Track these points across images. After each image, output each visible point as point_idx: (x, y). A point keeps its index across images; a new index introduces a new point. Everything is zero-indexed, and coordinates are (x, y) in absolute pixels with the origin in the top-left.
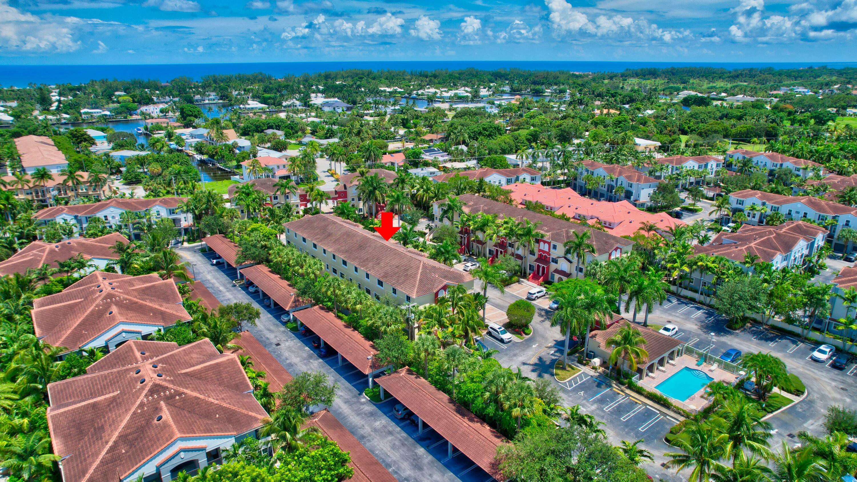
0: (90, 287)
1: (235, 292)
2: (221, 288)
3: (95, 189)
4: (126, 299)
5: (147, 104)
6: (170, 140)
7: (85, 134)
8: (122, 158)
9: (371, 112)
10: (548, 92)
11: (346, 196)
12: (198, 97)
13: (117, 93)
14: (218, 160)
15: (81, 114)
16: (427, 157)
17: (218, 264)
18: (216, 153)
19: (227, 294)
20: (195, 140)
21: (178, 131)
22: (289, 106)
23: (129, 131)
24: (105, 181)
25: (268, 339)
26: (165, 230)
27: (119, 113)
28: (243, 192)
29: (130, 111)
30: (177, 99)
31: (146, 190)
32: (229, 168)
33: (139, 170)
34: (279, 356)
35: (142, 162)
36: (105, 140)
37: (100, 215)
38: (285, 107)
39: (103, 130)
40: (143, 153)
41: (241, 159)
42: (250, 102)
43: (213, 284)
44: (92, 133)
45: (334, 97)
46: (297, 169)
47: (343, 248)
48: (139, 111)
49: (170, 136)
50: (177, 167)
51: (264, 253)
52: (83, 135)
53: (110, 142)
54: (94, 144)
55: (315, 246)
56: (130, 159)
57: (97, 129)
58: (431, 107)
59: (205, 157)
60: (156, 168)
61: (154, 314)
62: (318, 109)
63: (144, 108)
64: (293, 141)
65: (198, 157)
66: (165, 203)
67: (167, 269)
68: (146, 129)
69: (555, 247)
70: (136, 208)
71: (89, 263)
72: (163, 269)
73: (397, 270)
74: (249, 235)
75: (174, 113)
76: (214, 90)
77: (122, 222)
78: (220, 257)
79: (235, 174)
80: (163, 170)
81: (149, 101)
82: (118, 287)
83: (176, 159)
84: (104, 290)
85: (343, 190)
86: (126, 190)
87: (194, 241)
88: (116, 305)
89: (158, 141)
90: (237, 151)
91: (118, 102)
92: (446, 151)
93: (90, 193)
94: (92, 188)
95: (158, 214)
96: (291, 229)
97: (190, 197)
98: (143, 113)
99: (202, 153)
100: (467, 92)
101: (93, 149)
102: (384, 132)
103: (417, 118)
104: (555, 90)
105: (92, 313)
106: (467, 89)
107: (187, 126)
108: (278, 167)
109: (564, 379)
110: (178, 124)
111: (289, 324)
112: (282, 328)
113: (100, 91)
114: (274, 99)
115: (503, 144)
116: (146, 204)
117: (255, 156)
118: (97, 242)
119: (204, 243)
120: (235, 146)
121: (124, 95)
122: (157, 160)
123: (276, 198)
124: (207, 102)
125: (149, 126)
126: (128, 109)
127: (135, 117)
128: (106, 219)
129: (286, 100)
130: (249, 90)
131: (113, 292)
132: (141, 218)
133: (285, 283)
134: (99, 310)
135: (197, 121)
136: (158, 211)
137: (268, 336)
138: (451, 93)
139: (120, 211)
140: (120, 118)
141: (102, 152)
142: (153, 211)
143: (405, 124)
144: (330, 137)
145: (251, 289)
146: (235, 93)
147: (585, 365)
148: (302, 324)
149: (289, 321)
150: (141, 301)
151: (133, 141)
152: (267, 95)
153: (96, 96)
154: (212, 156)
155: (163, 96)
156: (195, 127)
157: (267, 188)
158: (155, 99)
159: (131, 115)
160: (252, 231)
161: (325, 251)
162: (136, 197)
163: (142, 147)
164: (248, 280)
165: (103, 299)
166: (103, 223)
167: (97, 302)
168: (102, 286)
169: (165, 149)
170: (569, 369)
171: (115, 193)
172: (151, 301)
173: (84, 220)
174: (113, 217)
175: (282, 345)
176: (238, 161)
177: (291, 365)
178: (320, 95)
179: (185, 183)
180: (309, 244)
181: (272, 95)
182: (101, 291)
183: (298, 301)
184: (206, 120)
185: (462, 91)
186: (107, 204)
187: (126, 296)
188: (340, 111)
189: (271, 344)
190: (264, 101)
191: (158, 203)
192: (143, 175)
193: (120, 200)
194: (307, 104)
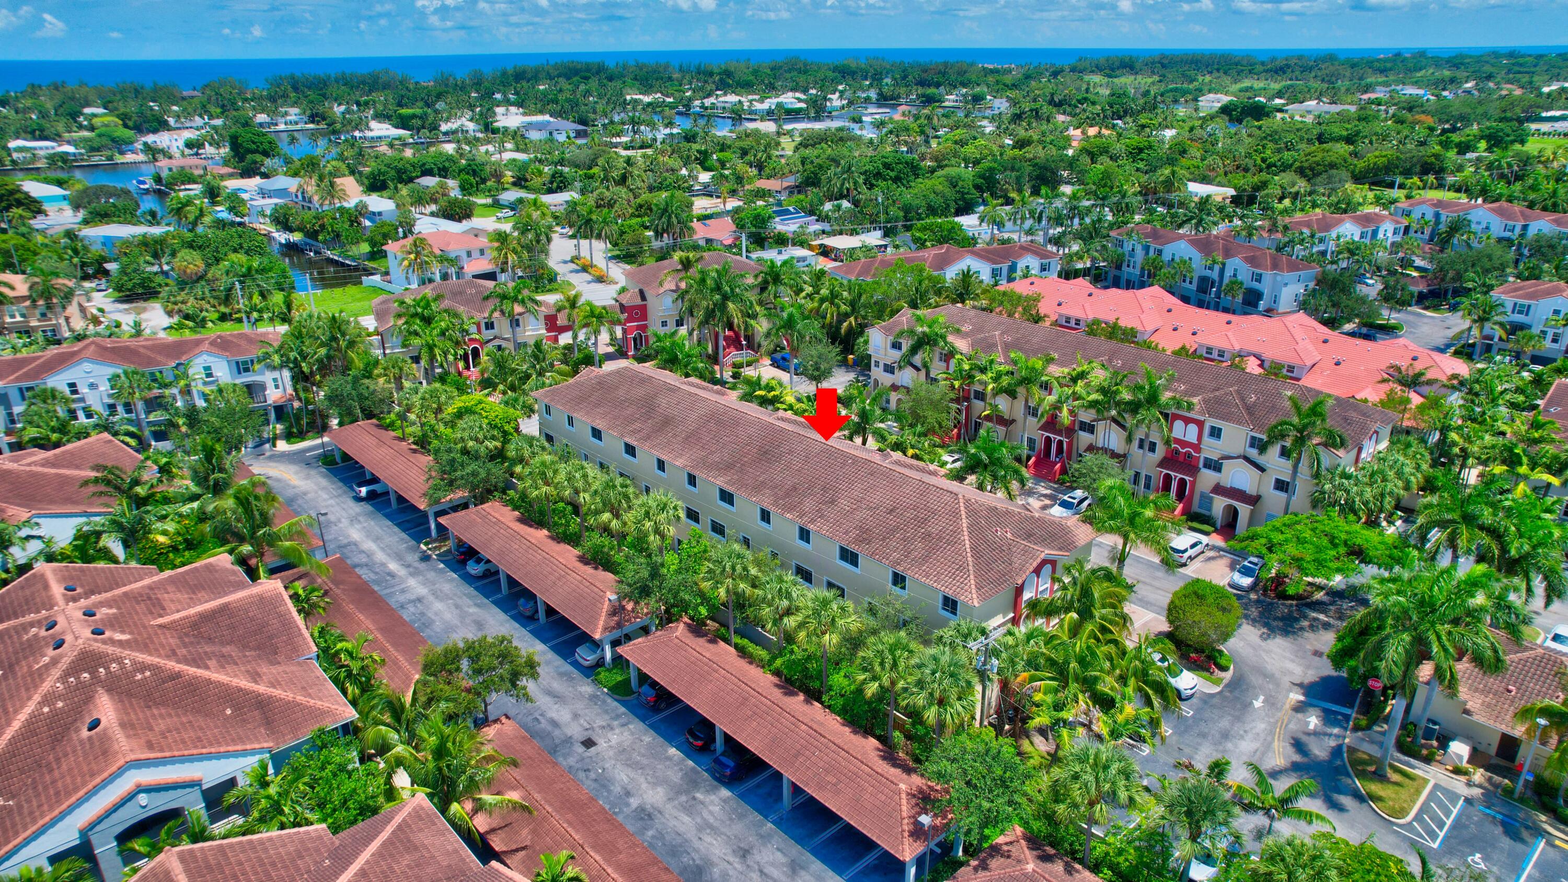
0: (25, 627)
1: (431, 575)
2: (393, 566)
3: (44, 315)
4: (143, 667)
5: (155, 131)
6: (214, 203)
7: (19, 190)
8: (108, 241)
9: (624, 139)
10: (951, 99)
11: (644, 317)
12: (262, 118)
13: (87, 111)
14: (325, 242)
15: (9, 152)
16: (781, 226)
17: (372, 497)
18: (323, 227)
19: (412, 582)
20: (269, 204)
21: (232, 184)
22: (454, 132)
23: (119, 185)
24: (68, 296)
25: (555, 724)
26: (229, 416)
27: (94, 149)
28: (415, 315)
29: (120, 145)
30: (218, 122)
31: (170, 314)
32: (354, 260)
33: (149, 269)
34: (603, 782)
35: (156, 248)
36: (66, 205)
37: (58, 382)
38: (446, 134)
39: (60, 183)
40: (156, 231)
41: (379, 238)
42: (373, 124)
43: (369, 555)
44: (34, 188)
45: (541, 112)
46: (512, 258)
47: (716, 458)
48: (139, 146)
49: (213, 194)
50: (240, 258)
51: (497, 471)
52: (12, 193)
53: (76, 207)
54: (40, 212)
55: (630, 450)
56: (127, 243)
57: (47, 181)
58: (741, 129)
59: (296, 237)
60: (192, 261)
61: (237, 708)
62: (518, 137)
63: (150, 139)
64: (481, 200)
65: (282, 237)
66: (223, 345)
67: (253, 539)
68: (158, 180)
69: (1216, 433)
70: (150, 362)
71: (24, 532)
72: (242, 539)
73: (892, 521)
74: (451, 424)
75: (218, 147)
76: (295, 104)
77: (118, 396)
78: (375, 480)
79: (369, 272)
80: (209, 265)
81: (161, 125)
82: (115, 623)
83: (236, 242)
84: (69, 638)
85: (639, 301)
86: (125, 316)
87: (301, 435)
88: (109, 690)
89: (189, 202)
90: (368, 223)
91: (92, 128)
92: (811, 213)
93: (34, 323)
94: (37, 312)
95: (210, 375)
96: (556, 408)
97: (283, 329)
98: (148, 148)
99: (288, 228)
100: (799, 100)
101: (38, 223)
102: (670, 178)
103: (722, 150)
104: (964, 96)
105: (30, 728)
106: (798, 95)
107: (247, 173)
108: (469, 254)
109: (1403, 813)
110: (229, 170)
111: (603, 675)
112: (587, 688)
113: (49, 106)
114: (423, 117)
115: (932, 196)
116: (179, 350)
117: (409, 232)
118: (46, 463)
119: (326, 439)
120: (361, 211)
121: (105, 115)
122: (191, 245)
123: (490, 326)
124: (282, 127)
125: (165, 174)
126: (113, 140)
127: (130, 158)
128: (75, 392)
129: (448, 120)
130: (367, 104)
131: (98, 646)
132: (166, 386)
133: (568, 554)
134: (55, 714)
135: (268, 162)
136: (207, 368)
137: (553, 714)
138: (770, 103)
139: (110, 371)
140: (96, 159)
141: (61, 229)
142: (196, 370)
143: (703, 161)
144: (559, 189)
145: (473, 568)
146: (338, 109)
147: (1428, 760)
148: (644, 678)
149: (600, 663)
150: (192, 670)
151: (130, 204)
152: (404, 111)
153: (43, 115)
154: (312, 235)
155: (189, 115)
156: (265, 176)
157: (467, 302)
158: (171, 121)
159: (122, 153)
160: (460, 414)
161: (661, 465)
162: (148, 332)
163: (153, 218)
164: (461, 543)
165: (66, 674)
166: (67, 401)
167: (46, 686)
168: (61, 621)
169: (207, 220)
170: (1395, 777)
171: (96, 321)
172: (224, 661)
173: (14, 395)
174: (93, 386)
175: (602, 744)
176: (373, 243)
177: (645, 815)
178: (513, 109)
179: (263, 295)
180: (613, 443)
181: (418, 111)
182: (59, 645)
183: (623, 608)
184: (288, 161)
185: (790, 99)
186: (74, 354)
187: (142, 657)
188: (562, 138)
189: (568, 740)
190: (403, 123)
191: (206, 345)
192: (160, 279)
193: (108, 343)
194: (488, 128)
